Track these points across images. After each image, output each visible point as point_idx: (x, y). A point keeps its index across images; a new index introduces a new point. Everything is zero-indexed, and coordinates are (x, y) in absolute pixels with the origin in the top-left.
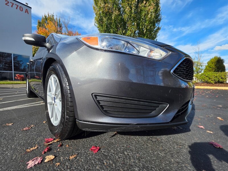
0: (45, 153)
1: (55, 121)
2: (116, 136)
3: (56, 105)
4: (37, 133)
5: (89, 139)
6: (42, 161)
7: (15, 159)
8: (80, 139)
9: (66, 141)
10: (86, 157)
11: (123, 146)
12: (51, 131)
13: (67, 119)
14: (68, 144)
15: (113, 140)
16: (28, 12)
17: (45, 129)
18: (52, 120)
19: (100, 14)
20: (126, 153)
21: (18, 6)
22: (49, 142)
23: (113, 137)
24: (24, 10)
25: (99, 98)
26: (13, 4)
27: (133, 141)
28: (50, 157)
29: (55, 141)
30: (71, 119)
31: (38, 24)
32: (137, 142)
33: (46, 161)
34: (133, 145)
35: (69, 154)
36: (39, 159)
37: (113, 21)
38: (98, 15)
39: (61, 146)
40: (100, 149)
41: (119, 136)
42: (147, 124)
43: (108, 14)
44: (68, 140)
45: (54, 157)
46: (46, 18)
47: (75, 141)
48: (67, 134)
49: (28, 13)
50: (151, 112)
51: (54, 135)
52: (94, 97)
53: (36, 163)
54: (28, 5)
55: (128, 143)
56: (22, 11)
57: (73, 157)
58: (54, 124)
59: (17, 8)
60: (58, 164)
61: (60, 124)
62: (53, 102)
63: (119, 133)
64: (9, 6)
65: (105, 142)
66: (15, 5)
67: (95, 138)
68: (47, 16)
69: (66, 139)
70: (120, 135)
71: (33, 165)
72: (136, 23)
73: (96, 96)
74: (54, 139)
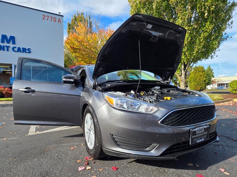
0: (86, 165)
1: (91, 145)
2: (132, 163)
3: (91, 135)
4: (79, 152)
5: (112, 162)
6: (85, 169)
7: (72, 165)
8: (106, 160)
9: (97, 160)
10: (108, 171)
11: (134, 170)
12: (88, 152)
13: (98, 146)
14: (98, 162)
15: (129, 165)
16: (60, 21)
17: (83, 150)
18: (88, 144)
19: (136, 6)
20: (134, 174)
21: (52, 17)
22: (87, 159)
23: (129, 163)
24: (57, 20)
25: (114, 136)
26: (48, 17)
27: (144, 168)
28: (88, 168)
29: (91, 159)
30: (100, 146)
31: (68, 27)
32: (146, 169)
33: (87, 169)
34: (142, 171)
35: (99, 168)
36: (84, 168)
37: (155, 11)
38: (134, 8)
39: (95, 163)
40: (118, 169)
41: (134, 163)
42: (142, 155)
43: (147, 3)
44: (98, 160)
45: (91, 168)
46: (75, 18)
47: (103, 161)
48: (97, 155)
49: (60, 23)
50: (146, 148)
51: (90, 155)
52: (111, 135)
53: (82, 169)
54: (60, 14)
55: (139, 168)
56: (56, 21)
57: (101, 170)
58: (90, 148)
59: (51, 21)
60: (93, 172)
61: (94, 149)
62: (89, 132)
63: (135, 161)
64: (45, 19)
65: (122, 166)
66: (50, 17)
67: (116, 162)
68: (77, 15)
69: (97, 159)
70: (136, 163)
71: (81, 170)
72: (189, 7)
73: (112, 135)
74: (90, 158)
